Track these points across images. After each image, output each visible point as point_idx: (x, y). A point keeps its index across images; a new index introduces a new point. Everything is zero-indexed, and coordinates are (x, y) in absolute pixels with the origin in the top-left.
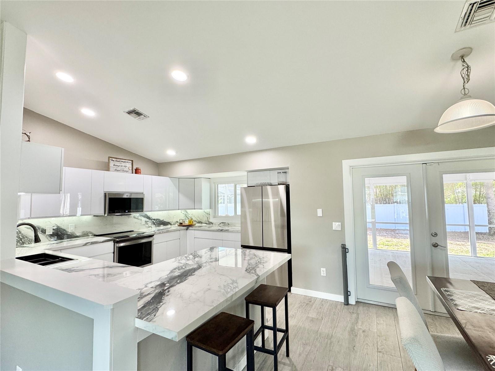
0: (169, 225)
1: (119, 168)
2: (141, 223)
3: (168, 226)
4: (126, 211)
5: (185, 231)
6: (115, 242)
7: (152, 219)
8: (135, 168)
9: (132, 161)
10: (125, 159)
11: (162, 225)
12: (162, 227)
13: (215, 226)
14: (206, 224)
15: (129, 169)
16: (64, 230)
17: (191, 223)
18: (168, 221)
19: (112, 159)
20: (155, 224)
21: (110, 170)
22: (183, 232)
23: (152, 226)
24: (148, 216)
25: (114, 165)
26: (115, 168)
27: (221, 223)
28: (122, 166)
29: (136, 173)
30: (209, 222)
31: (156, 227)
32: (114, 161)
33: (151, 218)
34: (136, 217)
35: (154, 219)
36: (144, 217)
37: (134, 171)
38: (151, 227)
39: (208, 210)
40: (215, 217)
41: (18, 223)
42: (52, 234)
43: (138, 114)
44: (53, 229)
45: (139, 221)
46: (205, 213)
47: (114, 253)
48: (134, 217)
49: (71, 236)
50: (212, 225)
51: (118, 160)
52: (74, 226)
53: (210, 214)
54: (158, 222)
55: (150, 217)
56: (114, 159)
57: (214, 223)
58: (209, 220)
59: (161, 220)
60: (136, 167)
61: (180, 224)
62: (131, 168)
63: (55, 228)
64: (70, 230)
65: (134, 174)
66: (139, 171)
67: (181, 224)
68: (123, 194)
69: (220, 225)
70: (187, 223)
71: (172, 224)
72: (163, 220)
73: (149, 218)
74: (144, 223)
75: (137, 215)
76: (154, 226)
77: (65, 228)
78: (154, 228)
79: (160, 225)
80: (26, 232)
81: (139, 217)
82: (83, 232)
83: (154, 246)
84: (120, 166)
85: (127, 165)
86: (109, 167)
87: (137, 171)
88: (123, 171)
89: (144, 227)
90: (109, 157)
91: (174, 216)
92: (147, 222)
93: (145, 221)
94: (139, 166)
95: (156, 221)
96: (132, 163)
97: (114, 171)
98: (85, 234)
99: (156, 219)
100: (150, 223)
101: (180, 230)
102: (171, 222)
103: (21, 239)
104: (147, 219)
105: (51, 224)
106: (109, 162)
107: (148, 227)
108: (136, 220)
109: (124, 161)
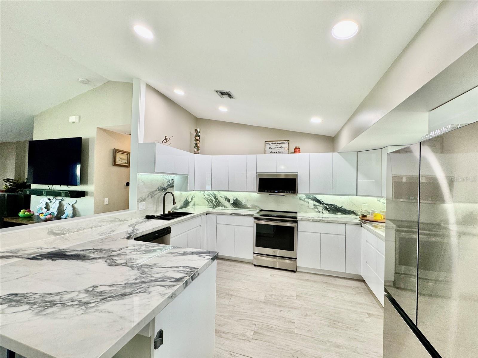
0: (353, 215)
1: (274, 151)
2: (308, 206)
3: (350, 216)
4: (276, 191)
5: (359, 227)
6: (255, 218)
7: (323, 204)
8: (292, 147)
9: (288, 141)
10: (279, 140)
11: (340, 213)
15: (285, 150)
16: (240, 201)
18: (350, 210)
19: (268, 142)
20: (329, 210)
23: (324, 211)
24: (318, 200)
25: (270, 148)
26: (271, 150)
28: (278, 148)
29: (294, 153)
31: (329, 213)
32: (270, 144)
33: (323, 202)
34: (303, 199)
35: (327, 204)
36: (313, 200)
37: (292, 150)
38: (322, 212)
42: (233, 203)
44: (234, 200)
48: (300, 199)
51: (274, 143)
52: (246, 200)
54: (333, 208)
55: (321, 200)
56: (270, 143)
59: (338, 207)
60: (295, 146)
62: (287, 149)
63: (235, 199)
64: (244, 202)
72: (342, 207)
73: (319, 201)
74: (313, 207)
76: (328, 212)
77: (240, 200)
78: (326, 215)
79: (337, 212)
80: (220, 199)
81: (306, 199)
82: (252, 205)
83: (299, 233)
84: (276, 148)
85: (283, 145)
86: (265, 150)
87: (296, 150)
88: (279, 152)
89: (313, 211)
90: (265, 142)
91: (363, 204)
92: (317, 205)
93: (314, 204)
94: (297, 145)
95: (330, 207)
96: (288, 143)
97: (269, 154)
98: (254, 207)
99: (330, 204)
100: (320, 208)
101: (346, 224)
102: (357, 212)
103: (218, 203)
104: (316, 202)
105: (232, 196)
106: (265, 146)
107: (317, 212)
108: (302, 202)
109: (279, 142)
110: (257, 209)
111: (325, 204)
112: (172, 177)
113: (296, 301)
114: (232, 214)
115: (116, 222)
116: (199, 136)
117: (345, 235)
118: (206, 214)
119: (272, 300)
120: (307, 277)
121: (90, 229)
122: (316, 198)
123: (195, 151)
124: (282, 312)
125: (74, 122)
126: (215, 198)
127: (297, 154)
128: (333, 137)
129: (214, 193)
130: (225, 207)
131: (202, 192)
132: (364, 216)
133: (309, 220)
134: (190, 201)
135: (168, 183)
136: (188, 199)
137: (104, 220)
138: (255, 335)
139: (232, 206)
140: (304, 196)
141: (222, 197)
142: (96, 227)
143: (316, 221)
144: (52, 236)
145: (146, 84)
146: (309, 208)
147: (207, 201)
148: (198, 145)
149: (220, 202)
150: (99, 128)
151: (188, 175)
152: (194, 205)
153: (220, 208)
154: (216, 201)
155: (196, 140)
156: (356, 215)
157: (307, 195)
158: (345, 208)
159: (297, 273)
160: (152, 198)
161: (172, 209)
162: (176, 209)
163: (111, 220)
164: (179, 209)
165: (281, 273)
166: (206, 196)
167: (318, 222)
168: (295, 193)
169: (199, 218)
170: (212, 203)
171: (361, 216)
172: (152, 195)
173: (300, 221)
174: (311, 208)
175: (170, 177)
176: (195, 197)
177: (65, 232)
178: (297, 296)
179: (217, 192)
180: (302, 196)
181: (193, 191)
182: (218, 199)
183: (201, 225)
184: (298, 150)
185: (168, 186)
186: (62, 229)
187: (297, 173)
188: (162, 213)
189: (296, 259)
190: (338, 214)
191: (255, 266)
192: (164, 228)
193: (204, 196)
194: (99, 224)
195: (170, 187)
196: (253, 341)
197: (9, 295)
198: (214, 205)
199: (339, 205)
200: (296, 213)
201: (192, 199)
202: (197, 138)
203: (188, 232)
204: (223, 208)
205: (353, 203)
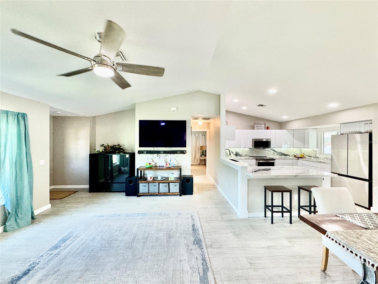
0: (288, 156)
1: (258, 128)
4: (262, 147)
5: (297, 160)
6: (257, 160)
7: (277, 152)
8: (266, 126)
9: (265, 123)
11: (283, 156)
12: (283, 157)
13: (320, 160)
14: (314, 158)
16: (239, 153)
17: (302, 156)
18: (287, 154)
21: (255, 129)
22: (295, 160)
25: (256, 127)
27: (325, 158)
29: (267, 129)
30: (316, 157)
31: (279, 156)
35: (278, 152)
36: (273, 151)
37: (266, 128)
38: (276, 156)
39: (315, 149)
40: (321, 154)
41: (225, 149)
43: (262, 106)
45: (270, 152)
46: (313, 151)
47: (256, 164)
48: (267, 150)
49: (240, 156)
50: (318, 159)
51: (258, 124)
53: (317, 152)
54: (281, 154)
56: (256, 124)
57: (320, 158)
58: (316, 155)
62: (264, 127)
63: (236, 152)
64: (241, 153)
65: (266, 130)
66: (269, 128)
67: (295, 156)
68: (263, 139)
69: (325, 159)
70: (300, 156)
71: (290, 156)
72: (284, 153)
73: (275, 151)
74: (272, 154)
75: (268, 149)
76: (278, 155)
82: (245, 155)
83: (275, 165)
84: (259, 126)
86: (254, 127)
88: (260, 129)
90: (254, 123)
91: (292, 151)
92: (274, 153)
94: (268, 126)
99: (280, 152)
100: (276, 154)
105: (234, 150)
106: (254, 125)
108: (268, 152)
109: (261, 124)
122: (274, 149)
128: (280, 122)
133: (279, 159)
143: (282, 159)
146: (271, 154)
173: (276, 160)
187: (270, 138)
205: (288, 151)
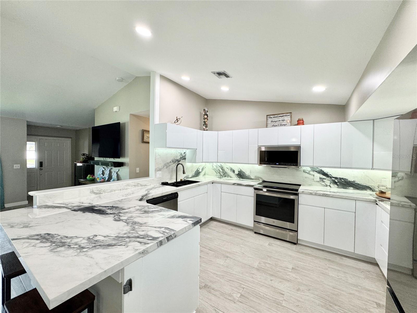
0: (368, 190)
1: (276, 124)
2: (314, 179)
3: (365, 191)
4: (277, 164)
6: (254, 189)
7: (331, 177)
8: (295, 119)
9: (291, 113)
10: (282, 113)
11: (352, 188)
15: (287, 122)
18: (365, 185)
20: (338, 184)
21: (268, 126)
23: (331, 185)
24: (325, 173)
25: (272, 122)
26: (273, 123)
28: (280, 121)
29: (297, 125)
31: (338, 188)
32: (271, 118)
33: (330, 176)
34: (307, 172)
35: (336, 178)
36: (319, 173)
37: (295, 123)
38: (330, 186)
42: (238, 173)
44: (238, 171)
45: (311, 177)
47: (254, 197)
48: (304, 171)
49: (248, 178)
51: (276, 116)
52: (250, 171)
54: (342, 182)
55: (328, 173)
56: (271, 116)
59: (350, 181)
60: (298, 118)
61: (379, 193)
62: (290, 121)
64: (247, 173)
72: (354, 181)
74: (318, 180)
76: (336, 186)
77: (244, 172)
78: (335, 189)
79: (347, 187)
80: (226, 170)
81: (310, 172)
82: (256, 176)
83: (300, 206)
84: (278, 121)
85: (286, 118)
86: (267, 124)
87: (299, 122)
88: (281, 125)
89: (318, 184)
90: (267, 116)
91: (383, 178)
92: (324, 179)
93: (320, 178)
94: (300, 117)
95: (339, 180)
96: (291, 116)
97: (271, 127)
98: (257, 178)
99: (340, 178)
100: (328, 181)
101: (356, 200)
102: (374, 187)
103: (225, 174)
104: (322, 175)
105: (237, 167)
106: (267, 120)
107: (324, 185)
108: (306, 175)
109: (281, 115)
110: (260, 180)
111: (333, 178)
112: (184, 151)
113: (290, 274)
114: (234, 184)
115: (138, 186)
116: (207, 115)
117: (355, 212)
118: (213, 183)
119: (266, 268)
120: (308, 251)
121: (119, 191)
122: (322, 171)
123: (204, 128)
124: (273, 282)
125: (116, 111)
126: (222, 169)
127: (300, 126)
128: (344, 105)
129: (221, 165)
130: (230, 177)
131: (211, 164)
132: (382, 192)
133: (311, 194)
134: (200, 171)
135: (181, 156)
136: (199, 169)
137: (129, 184)
138: (241, 298)
139: (236, 176)
140: (309, 169)
141: (228, 168)
142: (123, 190)
143: (319, 195)
144: (93, 194)
145: (160, 75)
146: (314, 181)
147: (216, 172)
148: (207, 123)
149: (226, 173)
150: (131, 114)
151: (197, 149)
152: (205, 174)
153: (226, 178)
154: (222, 172)
155: (205, 119)
156: (373, 191)
157: (312, 168)
158: (358, 183)
159: (297, 245)
160: (167, 168)
161: (185, 178)
162: (188, 178)
163: (134, 185)
164: (191, 178)
165: (281, 243)
166: (215, 167)
167: (322, 196)
168: (297, 166)
169: (206, 186)
170: (220, 173)
171: (378, 193)
172: (167, 165)
173: (301, 194)
174: (316, 181)
175: (182, 151)
176: (205, 168)
177: (102, 192)
178: (293, 268)
179: (224, 164)
180: (306, 168)
181: (202, 162)
182: (224, 170)
183: (207, 192)
184: (301, 122)
185: (180, 158)
186: (100, 190)
187: (300, 145)
188: (175, 181)
189: (297, 231)
190: (349, 189)
191: (255, 233)
192: (172, 194)
193: (213, 167)
194: (126, 187)
195: (183, 159)
196: (238, 303)
197: (45, 234)
198: (221, 175)
199: (351, 179)
200: (300, 185)
201: (202, 169)
202: (206, 117)
203: (195, 197)
204: (229, 178)
205: (368, 177)
